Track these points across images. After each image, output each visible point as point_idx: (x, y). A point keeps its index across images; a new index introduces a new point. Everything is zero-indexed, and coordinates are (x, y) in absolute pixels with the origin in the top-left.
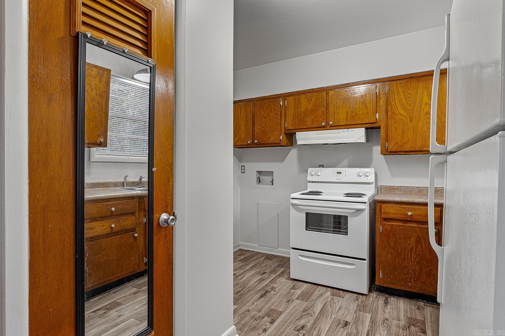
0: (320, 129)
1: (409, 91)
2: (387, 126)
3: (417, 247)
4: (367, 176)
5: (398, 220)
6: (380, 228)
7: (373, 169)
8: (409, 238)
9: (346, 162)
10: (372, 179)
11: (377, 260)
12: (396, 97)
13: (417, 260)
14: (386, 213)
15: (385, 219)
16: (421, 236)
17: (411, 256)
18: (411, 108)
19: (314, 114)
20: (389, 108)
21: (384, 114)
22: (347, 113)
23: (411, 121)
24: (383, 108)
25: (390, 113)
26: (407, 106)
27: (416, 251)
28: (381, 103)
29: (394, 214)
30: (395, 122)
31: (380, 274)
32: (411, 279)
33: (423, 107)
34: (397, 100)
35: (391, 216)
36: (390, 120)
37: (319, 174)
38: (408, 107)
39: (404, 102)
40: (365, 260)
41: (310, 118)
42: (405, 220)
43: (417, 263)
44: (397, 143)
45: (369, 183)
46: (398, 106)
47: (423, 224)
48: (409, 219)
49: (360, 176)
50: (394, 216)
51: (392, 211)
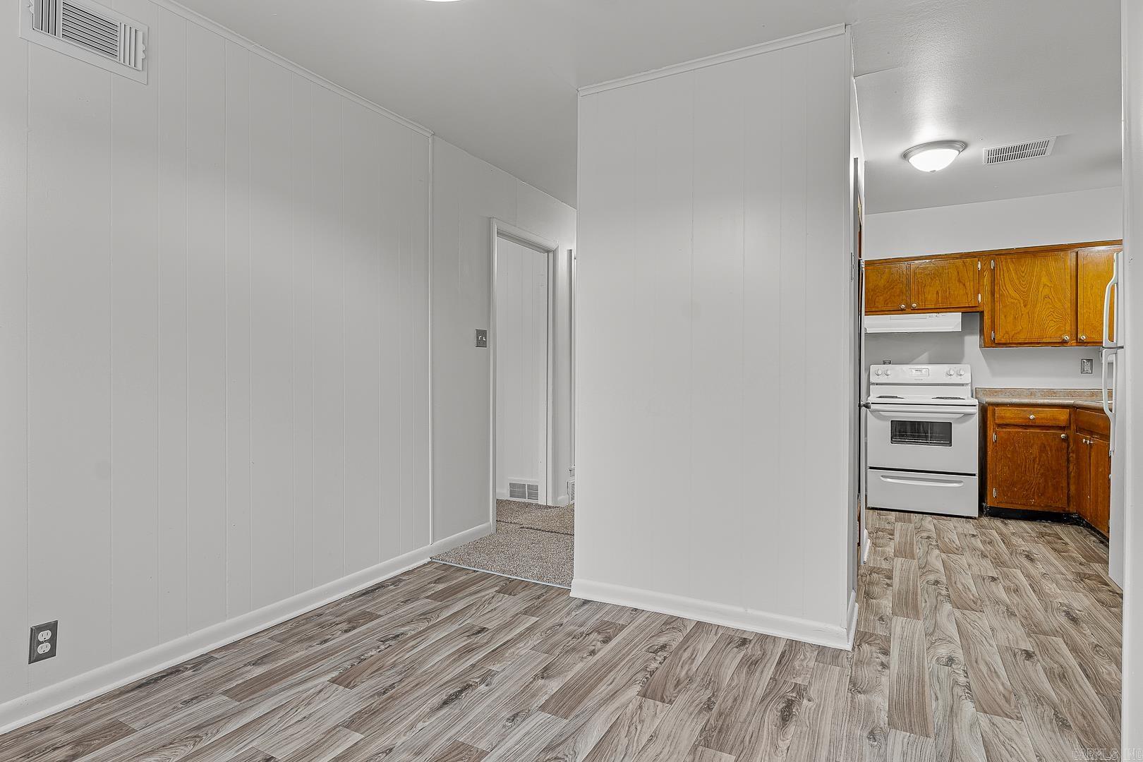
0: (897, 312)
1: (1023, 269)
2: (993, 310)
3: (1040, 456)
4: (961, 375)
5: (1016, 425)
6: (992, 436)
7: (969, 366)
8: (1031, 447)
9: (925, 356)
10: (966, 378)
11: (989, 476)
12: (1006, 275)
13: (1042, 471)
14: (1002, 418)
15: (1000, 426)
16: (1046, 443)
17: (1034, 468)
18: (1025, 290)
19: (887, 292)
20: (996, 288)
21: (988, 295)
22: (937, 293)
23: (1025, 306)
24: (988, 288)
25: (997, 295)
26: (1021, 287)
27: (1039, 461)
28: (985, 280)
29: (1011, 418)
30: (1005, 307)
31: (993, 493)
32: (1033, 495)
33: (1041, 289)
34: (1006, 279)
35: (1008, 421)
36: (997, 304)
37: (889, 373)
38: (1023, 290)
39: (1017, 282)
40: (974, 475)
41: (881, 298)
42: (1026, 426)
43: (1042, 474)
44: (1007, 333)
45: (963, 385)
46: (1009, 286)
47: (1048, 430)
48: (1031, 424)
49: (951, 375)
50: (1012, 421)
51: (1009, 415)
